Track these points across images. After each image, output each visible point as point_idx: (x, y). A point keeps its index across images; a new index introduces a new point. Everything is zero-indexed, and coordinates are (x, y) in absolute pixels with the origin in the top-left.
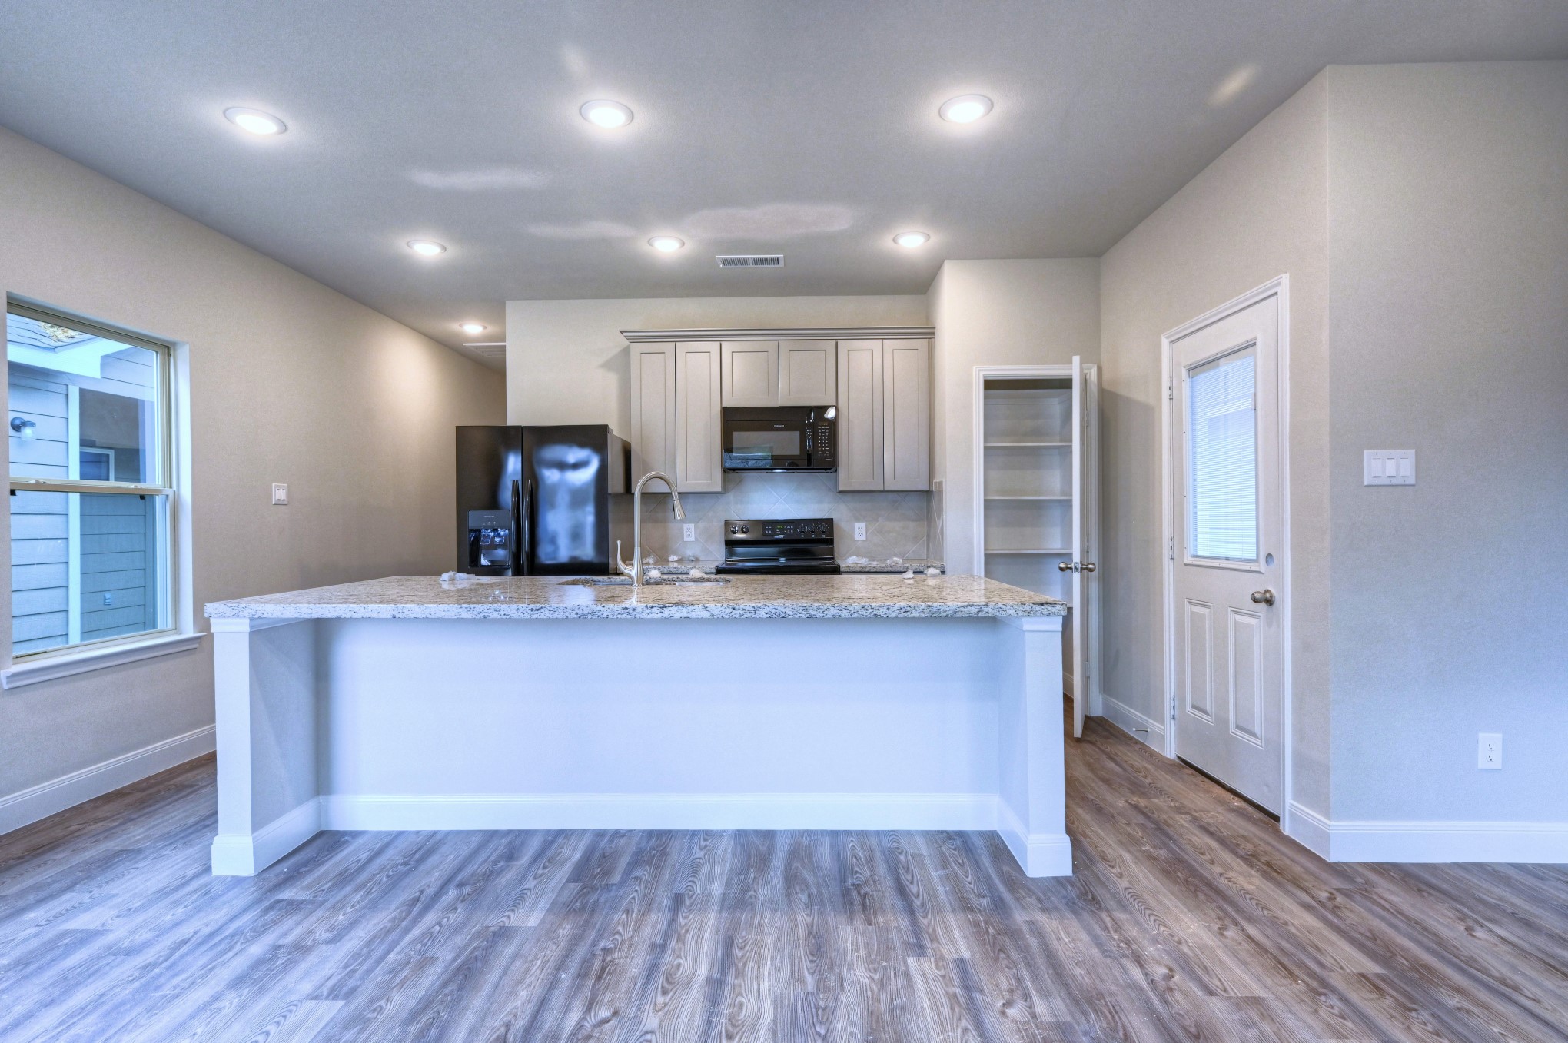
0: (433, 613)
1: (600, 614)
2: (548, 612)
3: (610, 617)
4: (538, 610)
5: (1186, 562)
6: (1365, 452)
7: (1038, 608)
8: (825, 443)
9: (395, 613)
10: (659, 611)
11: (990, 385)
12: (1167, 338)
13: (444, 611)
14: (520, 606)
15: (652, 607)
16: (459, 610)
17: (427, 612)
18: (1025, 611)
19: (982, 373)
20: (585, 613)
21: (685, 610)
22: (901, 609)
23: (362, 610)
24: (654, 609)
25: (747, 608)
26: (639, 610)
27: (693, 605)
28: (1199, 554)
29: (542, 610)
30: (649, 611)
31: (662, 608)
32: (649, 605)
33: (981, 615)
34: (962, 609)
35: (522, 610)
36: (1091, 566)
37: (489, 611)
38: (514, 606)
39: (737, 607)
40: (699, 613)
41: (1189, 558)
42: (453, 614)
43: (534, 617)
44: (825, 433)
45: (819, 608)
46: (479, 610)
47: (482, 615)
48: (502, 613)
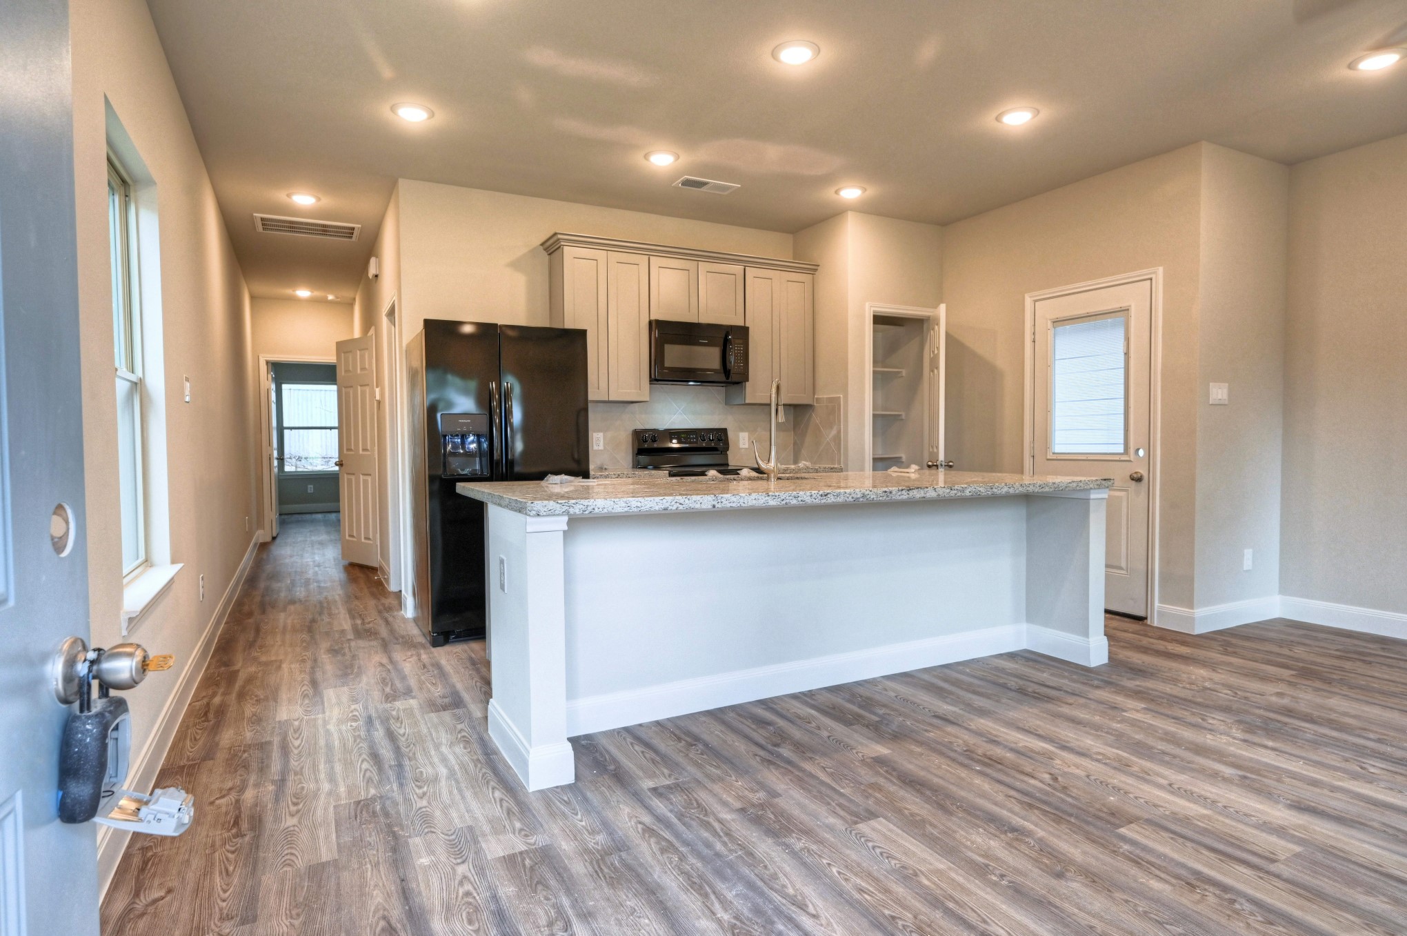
0: (746, 503)
1: (868, 497)
2: (832, 497)
3: (875, 499)
4: (826, 495)
5: (1049, 457)
6: (1211, 384)
7: (1103, 482)
8: (740, 360)
9: (715, 503)
10: (906, 494)
11: (879, 320)
12: (1030, 297)
13: (755, 499)
14: (813, 492)
15: (902, 490)
16: (767, 498)
17: (742, 500)
18: (1097, 485)
19: (872, 309)
20: (859, 496)
21: (922, 492)
22: (1040, 486)
23: (687, 501)
24: (904, 492)
25: (959, 488)
26: (894, 493)
27: (927, 488)
28: (1056, 452)
29: (829, 496)
30: (900, 493)
31: (908, 490)
32: (900, 488)
33: (1078, 488)
34: (1069, 485)
35: (814, 496)
36: (951, 464)
37: (790, 498)
38: (808, 493)
39: (953, 488)
40: (931, 494)
41: (1051, 454)
42: (762, 502)
43: (823, 501)
44: (740, 350)
45: (998, 487)
46: (782, 498)
47: (784, 502)
48: (799, 499)
